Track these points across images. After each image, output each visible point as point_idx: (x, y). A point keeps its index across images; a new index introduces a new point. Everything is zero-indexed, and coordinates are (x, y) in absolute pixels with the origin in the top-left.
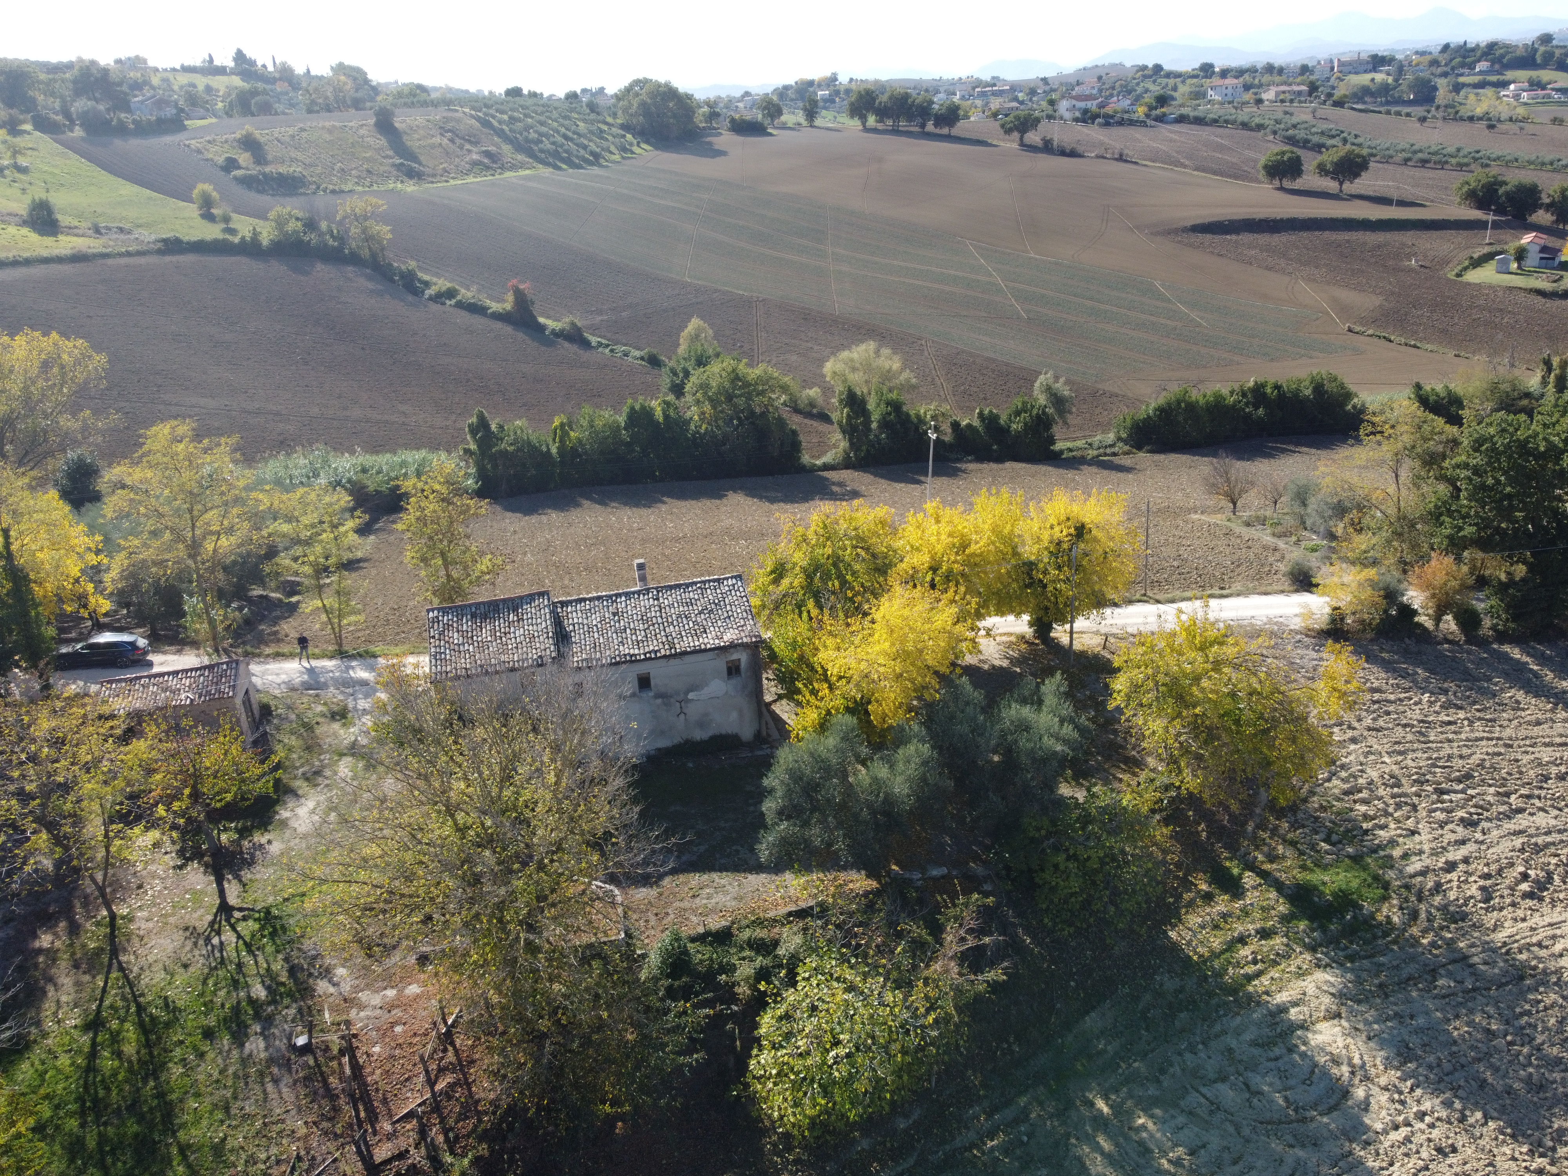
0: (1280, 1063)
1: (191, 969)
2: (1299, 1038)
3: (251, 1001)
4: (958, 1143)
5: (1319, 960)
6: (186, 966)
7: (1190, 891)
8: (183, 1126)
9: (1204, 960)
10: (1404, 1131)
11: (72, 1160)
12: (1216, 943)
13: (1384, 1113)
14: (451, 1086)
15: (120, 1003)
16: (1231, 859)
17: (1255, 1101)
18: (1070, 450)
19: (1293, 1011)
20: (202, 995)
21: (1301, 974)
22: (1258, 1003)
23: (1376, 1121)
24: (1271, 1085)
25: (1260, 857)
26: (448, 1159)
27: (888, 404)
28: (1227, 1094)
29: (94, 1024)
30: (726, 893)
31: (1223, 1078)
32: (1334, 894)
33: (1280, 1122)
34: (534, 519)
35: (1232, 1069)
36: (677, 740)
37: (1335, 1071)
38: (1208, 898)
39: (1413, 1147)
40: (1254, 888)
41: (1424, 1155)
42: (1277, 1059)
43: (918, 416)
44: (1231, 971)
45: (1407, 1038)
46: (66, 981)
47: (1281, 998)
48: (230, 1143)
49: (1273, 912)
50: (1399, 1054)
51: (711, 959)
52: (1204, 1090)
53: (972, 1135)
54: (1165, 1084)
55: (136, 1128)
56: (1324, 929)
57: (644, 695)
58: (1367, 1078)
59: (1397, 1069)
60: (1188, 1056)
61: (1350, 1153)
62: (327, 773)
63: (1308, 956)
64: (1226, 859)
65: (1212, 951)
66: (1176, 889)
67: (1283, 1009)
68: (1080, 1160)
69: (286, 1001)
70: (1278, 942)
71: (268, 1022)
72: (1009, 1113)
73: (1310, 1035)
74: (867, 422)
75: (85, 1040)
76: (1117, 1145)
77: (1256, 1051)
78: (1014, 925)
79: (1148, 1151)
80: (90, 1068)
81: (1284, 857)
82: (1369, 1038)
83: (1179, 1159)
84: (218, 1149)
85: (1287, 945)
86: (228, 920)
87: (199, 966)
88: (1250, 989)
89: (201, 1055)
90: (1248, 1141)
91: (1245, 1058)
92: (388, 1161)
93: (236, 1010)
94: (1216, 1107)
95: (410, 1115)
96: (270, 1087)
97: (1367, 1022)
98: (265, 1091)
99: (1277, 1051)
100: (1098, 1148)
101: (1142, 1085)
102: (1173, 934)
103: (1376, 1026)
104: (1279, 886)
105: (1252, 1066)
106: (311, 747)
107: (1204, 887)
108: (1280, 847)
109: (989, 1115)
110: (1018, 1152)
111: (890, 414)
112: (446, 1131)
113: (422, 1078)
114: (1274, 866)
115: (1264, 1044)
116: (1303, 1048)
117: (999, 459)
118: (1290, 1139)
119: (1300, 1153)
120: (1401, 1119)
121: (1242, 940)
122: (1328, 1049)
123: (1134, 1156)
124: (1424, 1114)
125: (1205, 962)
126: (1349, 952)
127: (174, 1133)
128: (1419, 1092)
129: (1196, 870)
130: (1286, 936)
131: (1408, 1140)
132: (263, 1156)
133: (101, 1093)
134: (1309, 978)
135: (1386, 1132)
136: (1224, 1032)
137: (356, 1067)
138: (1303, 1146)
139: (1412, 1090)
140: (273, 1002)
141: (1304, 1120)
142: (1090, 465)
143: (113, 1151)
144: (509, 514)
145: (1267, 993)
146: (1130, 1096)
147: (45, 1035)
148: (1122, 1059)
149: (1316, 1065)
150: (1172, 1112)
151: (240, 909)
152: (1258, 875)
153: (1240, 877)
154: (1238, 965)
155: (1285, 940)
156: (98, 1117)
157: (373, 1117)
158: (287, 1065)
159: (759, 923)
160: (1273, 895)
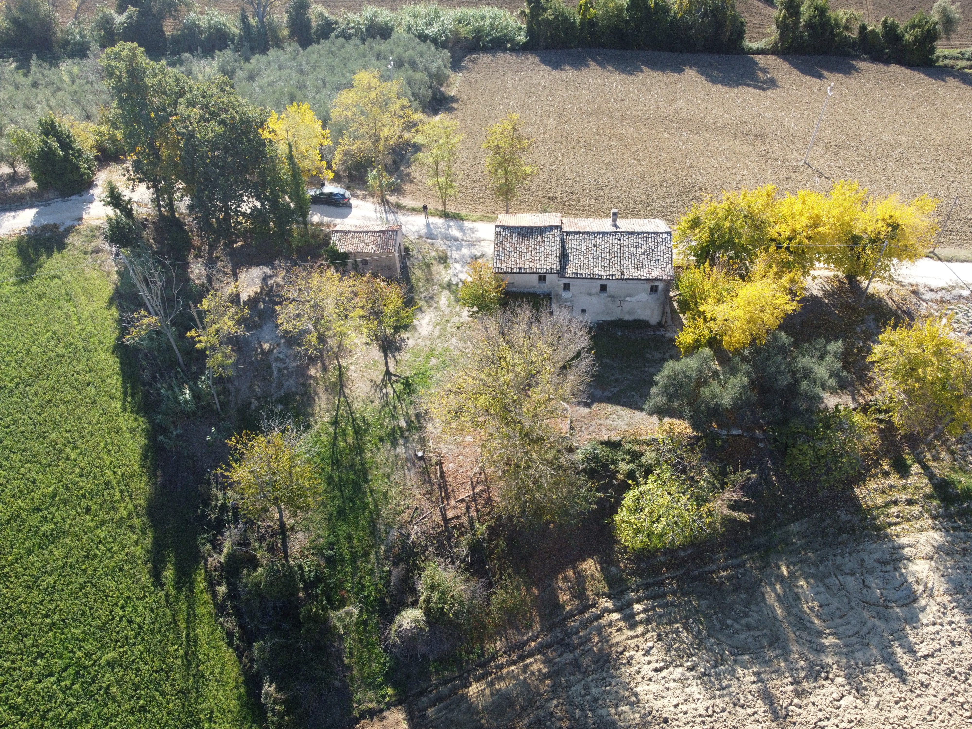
0: (887, 575)
1: (374, 404)
2: (904, 564)
3: (400, 428)
4: (706, 569)
5: (935, 524)
6: (372, 402)
7: (877, 468)
8: (371, 480)
9: (869, 509)
10: (938, 628)
11: (329, 485)
12: (880, 501)
13: (931, 615)
14: (482, 491)
15: (345, 415)
16: (909, 454)
17: (865, 590)
18: (945, 57)
19: (907, 549)
20: (378, 419)
21: (922, 530)
22: (889, 540)
23: (924, 618)
24: (877, 584)
25: (929, 456)
26: (477, 525)
27: (816, 8)
28: (851, 582)
29: (335, 423)
30: (623, 420)
31: (852, 574)
32: (963, 490)
33: (873, 604)
34: (557, 74)
35: (859, 571)
36: (615, 318)
37: (915, 587)
38: (886, 474)
39: (938, 637)
40: (916, 474)
41: (942, 642)
42: (886, 572)
43: (836, 20)
44: (881, 518)
45: (964, 581)
46: (323, 396)
47: (903, 541)
48: (390, 494)
49: (921, 491)
50: (955, 589)
51: (608, 456)
52: (840, 577)
53: (714, 567)
54: (821, 569)
55: (353, 477)
56: (946, 508)
57: (602, 295)
58: (931, 596)
59: (951, 595)
60: (839, 558)
61: (903, 630)
62: (436, 299)
63: (930, 521)
64: (907, 453)
65: (875, 505)
66: (869, 465)
67: (902, 547)
68: (763, 594)
69: (415, 431)
70: (916, 509)
71: (406, 439)
72: (736, 561)
73: (910, 564)
74: (797, 22)
75: (332, 429)
76: (785, 592)
77: (876, 565)
78: (769, 469)
79: (799, 599)
80: (334, 445)
81: (943, 460)
82: (943, 576)
83: (813, 607)
84: (385, 495)
85: (921, 512)
86: (389, 380)
87: (377, 403)
88: (889, 531)
89: (378, 449)
90: (852, 608)
91: (869, 566)
92: (452, 519)
93: (393, 429)
94: (843, 587)
95: (463, 500)
96: (406, 471)
97: (946, 567)
98: (404, 473)
99: (888, 568)
100: (774, 590)
101: (809, 566)
102: (857, 490)
103: (950, 570)
104: (931, 477)
105: (871, 572)
106: (429, 280)
107: (886, 467)
108: (943, 453)
109: (726, 560)
110: (734, 582)
111: (816, 17)
112: (477, 511)
113: (469, 484)
114: (934, 464)
115: (882, 562)
116: (903, 571)
117: (887, 62)
118: (875, 614)
119: (877, 622)
120: (939, 621)
121: (896, 503)
122: (917, 575)
123: (791, 599)
124: (953, 622)
125: (869, 510)
126: (955, 525)
127: (368, 483)
128: (956, 610)
129: (885, 457)
130: (923, 507)
131: (937, 633)
132: (403, 503)
133: (339, 458)
134: (925, 533)
135: (927, 625)
136: (863, 550)
137: (442, 473)
138: (880, 619)
139: (953, 608)
140: (409, 430)
141: (886, 607)
142: (955, 77)
143: (344, 484)
144: (543, 66)
145: (897, 536)
146: (800, 569)
147: (316, 423)
148: (803, 549)
149: (906, 581)
150: (819, 583)
151: (395, 376)
152: (922, 467)
153: (911, 466)
154: (888, 516)
155: (921, 509)
156: (338, 468)
157: (448, 497)
158: (414, 463)
159: (636, 441)
160: (926, 481)
